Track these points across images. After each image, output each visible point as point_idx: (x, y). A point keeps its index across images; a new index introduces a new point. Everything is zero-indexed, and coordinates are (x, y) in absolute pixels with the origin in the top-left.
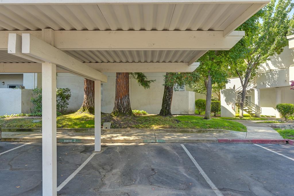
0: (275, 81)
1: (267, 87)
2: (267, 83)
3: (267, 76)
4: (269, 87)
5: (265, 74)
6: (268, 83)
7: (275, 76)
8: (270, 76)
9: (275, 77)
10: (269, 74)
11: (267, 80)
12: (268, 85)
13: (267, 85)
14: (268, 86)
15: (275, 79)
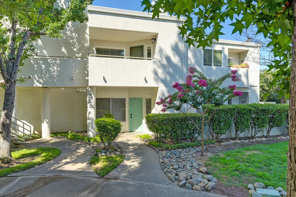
0: (52, 77)
1: (35, 85)
2: (35, 78)
3: (35, 66)
4: (41, 86)
5: (32, 61)
6: (37, 79)
7: (52, 67)
8: (43, 66)
9: (52, 70)
10: (41, 62)
11: (36, 72)
12: (38, 81)
13: (35, 81)
14: (37, 84)
15: (53, 72)
